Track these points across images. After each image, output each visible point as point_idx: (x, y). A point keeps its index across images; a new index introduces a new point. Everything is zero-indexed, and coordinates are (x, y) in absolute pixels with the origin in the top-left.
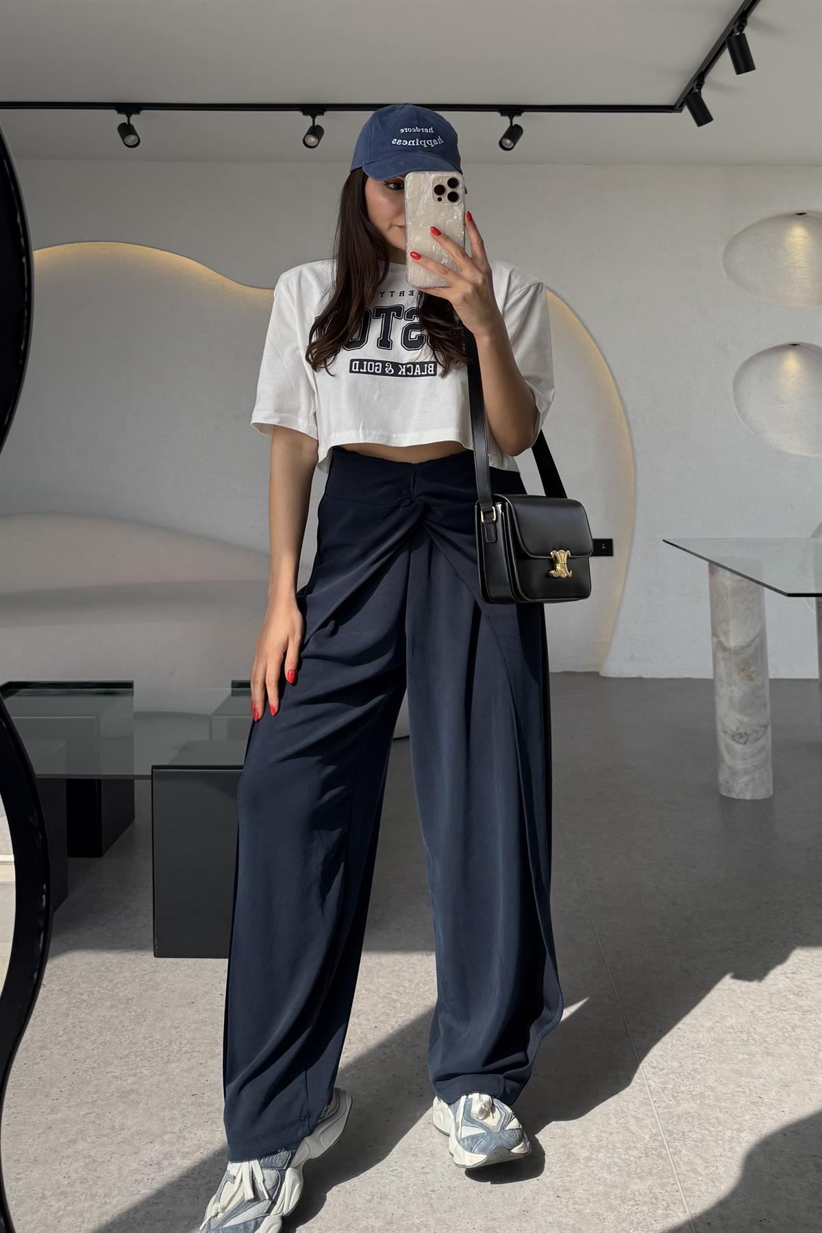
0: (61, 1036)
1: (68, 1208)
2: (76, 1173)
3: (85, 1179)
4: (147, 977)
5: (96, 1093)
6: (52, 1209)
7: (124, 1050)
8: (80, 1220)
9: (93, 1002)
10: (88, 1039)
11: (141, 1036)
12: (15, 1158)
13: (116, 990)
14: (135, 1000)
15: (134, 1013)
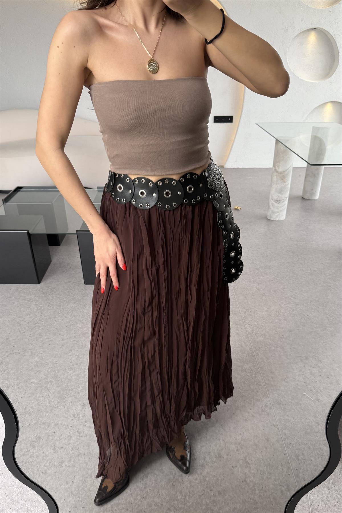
0: (60, 313)
1: (74, 373)
2: (74, 361)
3: (77, 363)
4: (84, 292)
5: (75, 333)
6: (69, 374)
7: (81, 318)
8: (78, 377)
9: (68, 301)
10: (69, 314)
11: (86, 313)
12: (54, 356)
13: (75, 297)
14: (81, 300)
15: (81, 305)
